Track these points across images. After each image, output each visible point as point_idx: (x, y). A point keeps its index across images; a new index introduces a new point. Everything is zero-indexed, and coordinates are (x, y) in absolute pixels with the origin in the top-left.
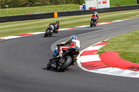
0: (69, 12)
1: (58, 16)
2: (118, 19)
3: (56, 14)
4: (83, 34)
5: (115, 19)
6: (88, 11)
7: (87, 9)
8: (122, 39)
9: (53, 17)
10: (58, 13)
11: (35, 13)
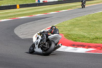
0: (27, 4)
1: (20, 7)
2: (64, 9)
3: (18, 6)
4: (38, 21)
5: (61, 10)
6: (41, 3)
7: (41, 2)
8: (66, 24)
9: (16, 8)
10: (20, 5)
11: (2, 5)
